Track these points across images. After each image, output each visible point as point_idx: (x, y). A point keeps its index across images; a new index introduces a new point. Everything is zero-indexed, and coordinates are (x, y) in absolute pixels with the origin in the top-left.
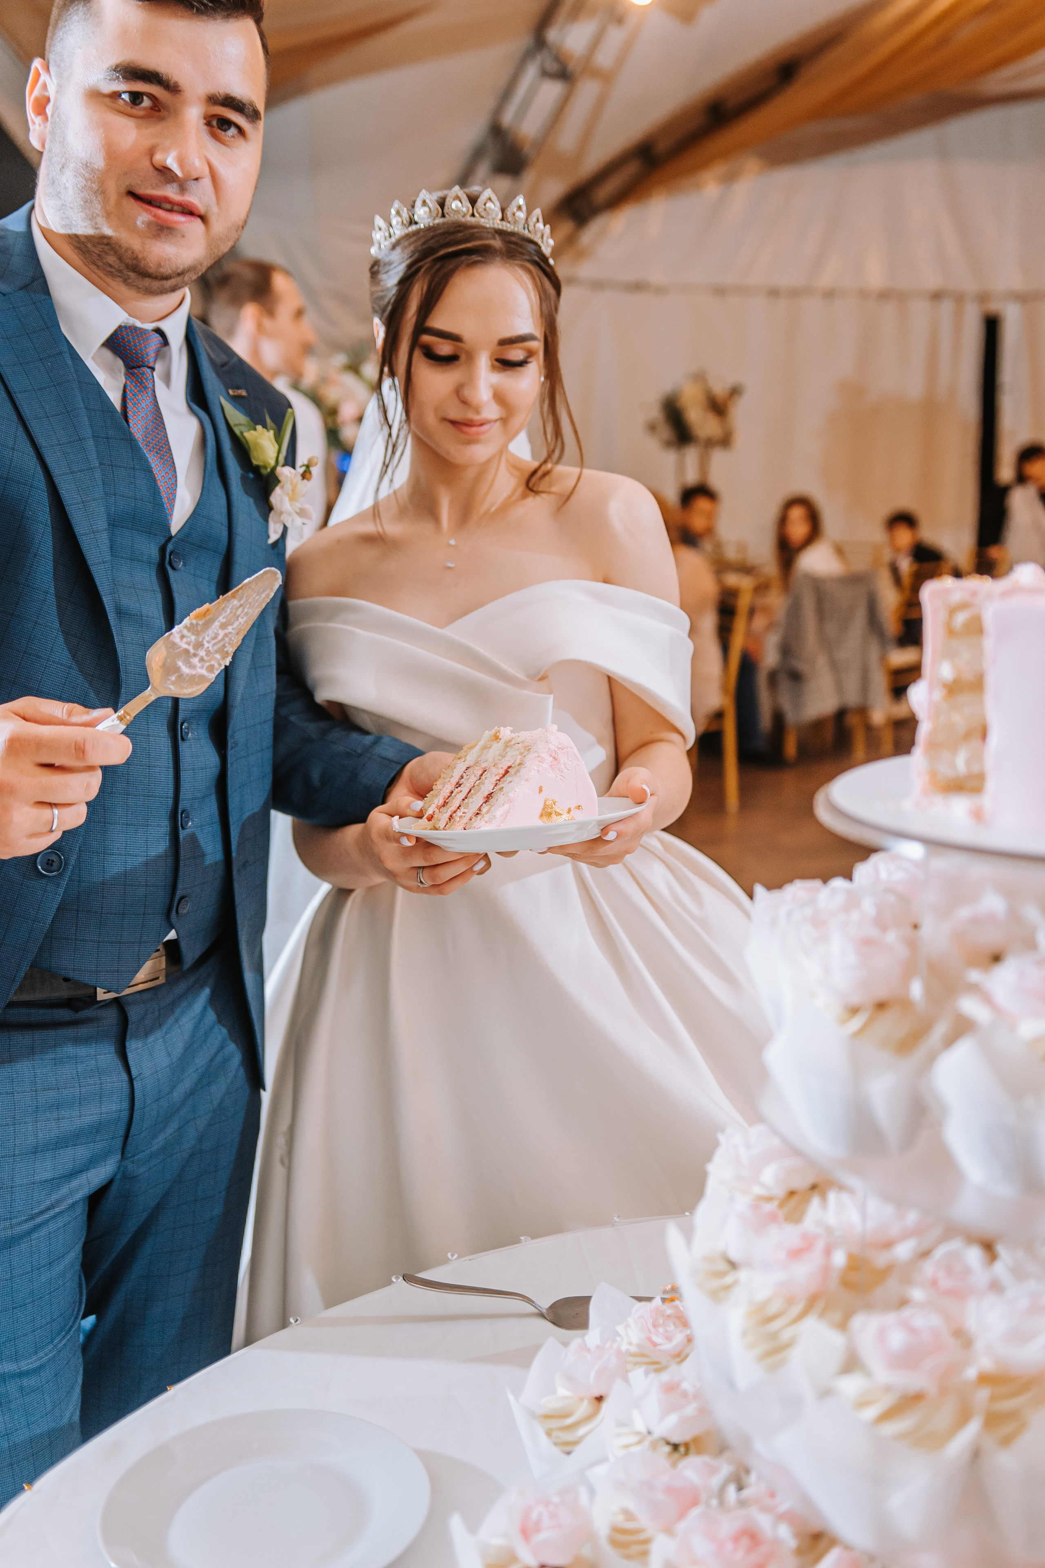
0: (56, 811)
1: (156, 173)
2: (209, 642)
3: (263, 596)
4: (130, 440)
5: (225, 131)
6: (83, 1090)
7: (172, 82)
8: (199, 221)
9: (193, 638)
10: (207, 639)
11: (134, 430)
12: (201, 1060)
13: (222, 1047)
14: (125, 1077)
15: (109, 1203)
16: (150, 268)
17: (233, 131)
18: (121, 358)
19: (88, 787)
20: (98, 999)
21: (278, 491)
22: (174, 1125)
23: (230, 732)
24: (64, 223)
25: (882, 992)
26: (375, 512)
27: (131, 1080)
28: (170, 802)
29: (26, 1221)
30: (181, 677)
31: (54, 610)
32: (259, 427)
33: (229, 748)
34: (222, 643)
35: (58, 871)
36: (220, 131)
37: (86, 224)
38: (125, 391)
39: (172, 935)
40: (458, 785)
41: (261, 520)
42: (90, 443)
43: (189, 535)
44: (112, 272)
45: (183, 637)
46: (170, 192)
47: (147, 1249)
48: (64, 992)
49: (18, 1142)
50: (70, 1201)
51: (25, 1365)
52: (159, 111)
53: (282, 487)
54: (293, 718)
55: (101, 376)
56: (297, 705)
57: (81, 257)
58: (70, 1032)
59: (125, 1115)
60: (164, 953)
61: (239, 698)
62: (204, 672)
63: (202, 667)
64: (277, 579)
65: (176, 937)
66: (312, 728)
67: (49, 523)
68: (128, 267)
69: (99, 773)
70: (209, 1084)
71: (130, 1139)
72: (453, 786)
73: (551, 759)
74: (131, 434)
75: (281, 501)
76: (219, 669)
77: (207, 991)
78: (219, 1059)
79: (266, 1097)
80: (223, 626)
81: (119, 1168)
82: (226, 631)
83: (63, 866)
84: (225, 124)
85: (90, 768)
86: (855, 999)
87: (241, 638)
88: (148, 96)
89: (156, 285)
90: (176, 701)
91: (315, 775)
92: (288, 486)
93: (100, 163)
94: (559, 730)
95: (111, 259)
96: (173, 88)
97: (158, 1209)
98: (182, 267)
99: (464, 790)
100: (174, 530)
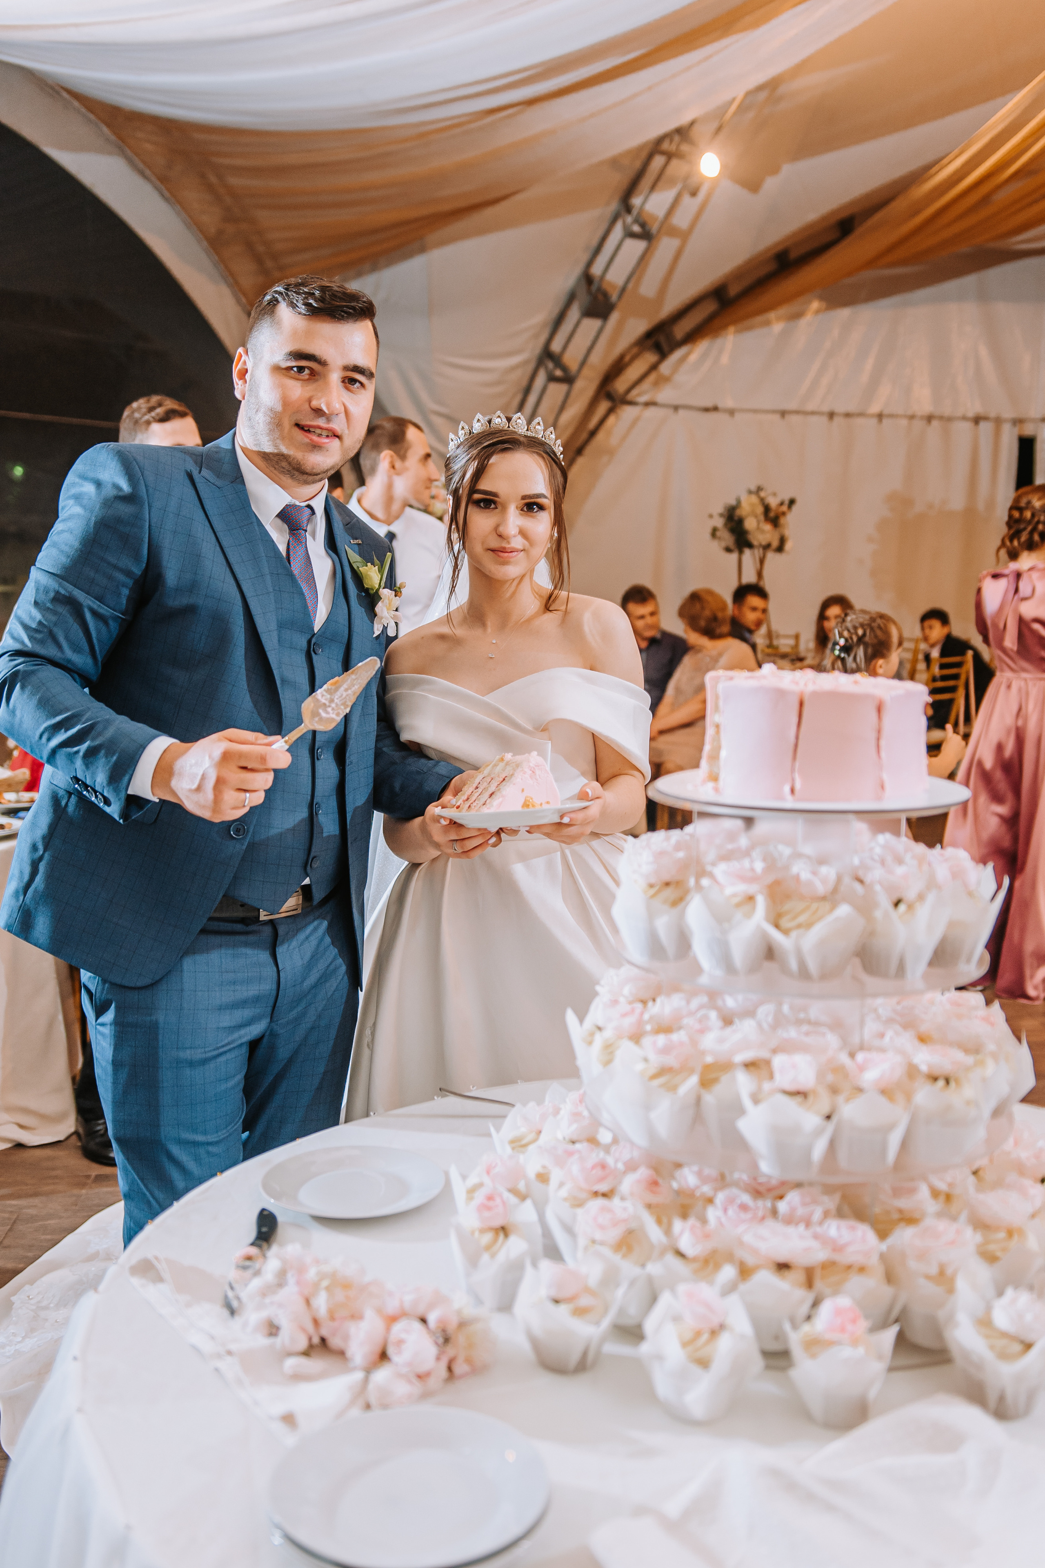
0: (248, 795)
1: (313, 412)
2: (337, 699)
3: (369, 673)
4: (291, 575)
5: (353, 385)
6: (250, 974)
7: (323, 359)
8: (337, 439)
9: (329, 696)
10: (336, 697)
11: (293, 569)
12: (322, 965)
13: (334, 959)
14: (275, 969)
15: (261, 1051)
16: (307, 469)
17: (357, 384)
18: (286, 524)
19: (267, 780)
20: (260, 920)
21: (380, 604)
22: (303, 1005)
23: (347, 755)
24: (255, 443)
25: (667, 877)
26: (449, 617)
27: (278, 971)
28: (309, 797)
29: (214, 1050)
30: (321, 719)
31: (245, 678)
32: (369, 564)
33: (347, 765)
34: (345, 700)
35: (243, 835)
36: (350, 385)
37: (270, 444)
38: (288, 544)
39: (307, 881)
40: (477, 788)
41: (369, 622)
42: (268, 577)
43: (324, 633)
44: (284, 471)
45: (323, 696)
46: (321, 422)
47: (283, 1087)
48: (240, 913)
49: (210, 1002)
50: (239, 1042)
51: (211, 1138)
52: (314, 376)
53: (383, 601)
54: (384, 749)
55: (274, 535)
56: (387, 742)
57: (265, 463)
58: (242, 938)
59: (274, 993)
60: (301, 894)
61: (353, 733)
62: (334, 716)
63: (333, 713)
64: (376, 664)
65: (310, 883)
66: (397, 755)
67: (243, 626)
68: (294, 468)
69: (272, 774)
70: (325, 981)
71: (276, 1008)
72: (474, 789)
73: (531, 772)
74: (292, 572)
75: (382, 610)
76: (342, 716)
77: (325, 924)
78: (332, 967)
79: (361, 995)
80: (346, 690)
81: (269, 1026)
82: (347, 693)
83: (246, 832)
84: (353, 381)
85: (267, 770)
86: (653, 880)
87: (356, 697)
88: (308, 369)
89: (311, 478)
90: (314, 732)
91: (397, 786)
92: (386, 601)
93: (279, 408)
94: (538, 755)
95: (284, 464)
96: (323, 363)
97: (290, 1061)
98: (326, 468)
99: (480, 790)
100: (316, 630)
